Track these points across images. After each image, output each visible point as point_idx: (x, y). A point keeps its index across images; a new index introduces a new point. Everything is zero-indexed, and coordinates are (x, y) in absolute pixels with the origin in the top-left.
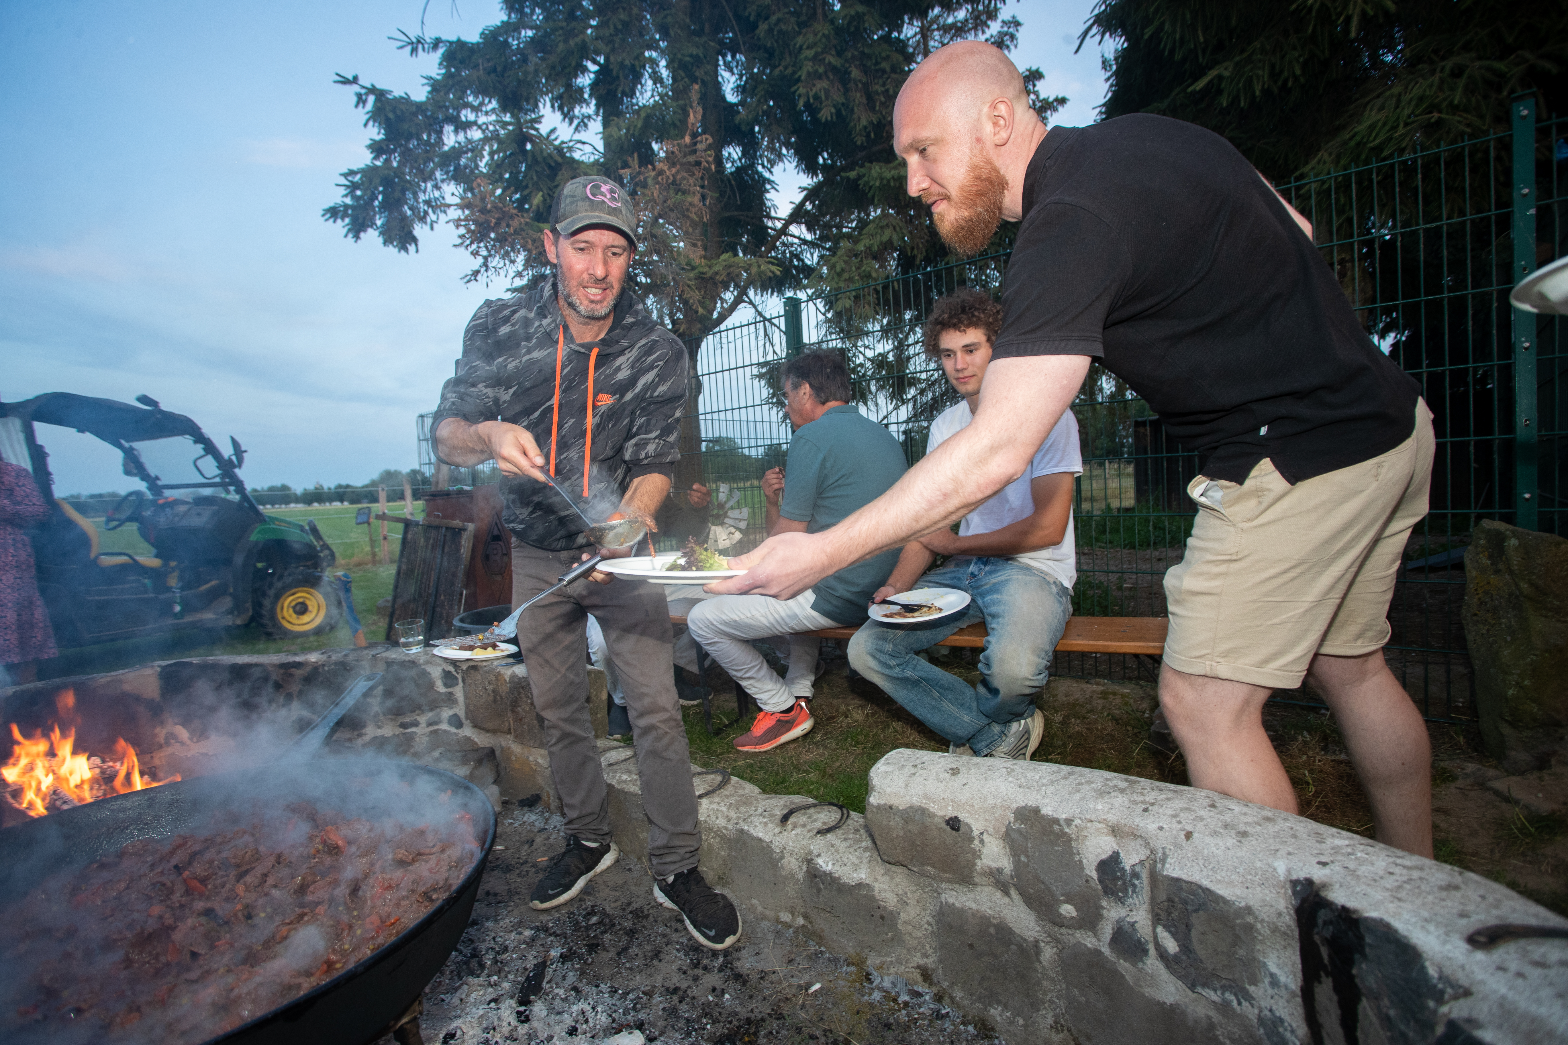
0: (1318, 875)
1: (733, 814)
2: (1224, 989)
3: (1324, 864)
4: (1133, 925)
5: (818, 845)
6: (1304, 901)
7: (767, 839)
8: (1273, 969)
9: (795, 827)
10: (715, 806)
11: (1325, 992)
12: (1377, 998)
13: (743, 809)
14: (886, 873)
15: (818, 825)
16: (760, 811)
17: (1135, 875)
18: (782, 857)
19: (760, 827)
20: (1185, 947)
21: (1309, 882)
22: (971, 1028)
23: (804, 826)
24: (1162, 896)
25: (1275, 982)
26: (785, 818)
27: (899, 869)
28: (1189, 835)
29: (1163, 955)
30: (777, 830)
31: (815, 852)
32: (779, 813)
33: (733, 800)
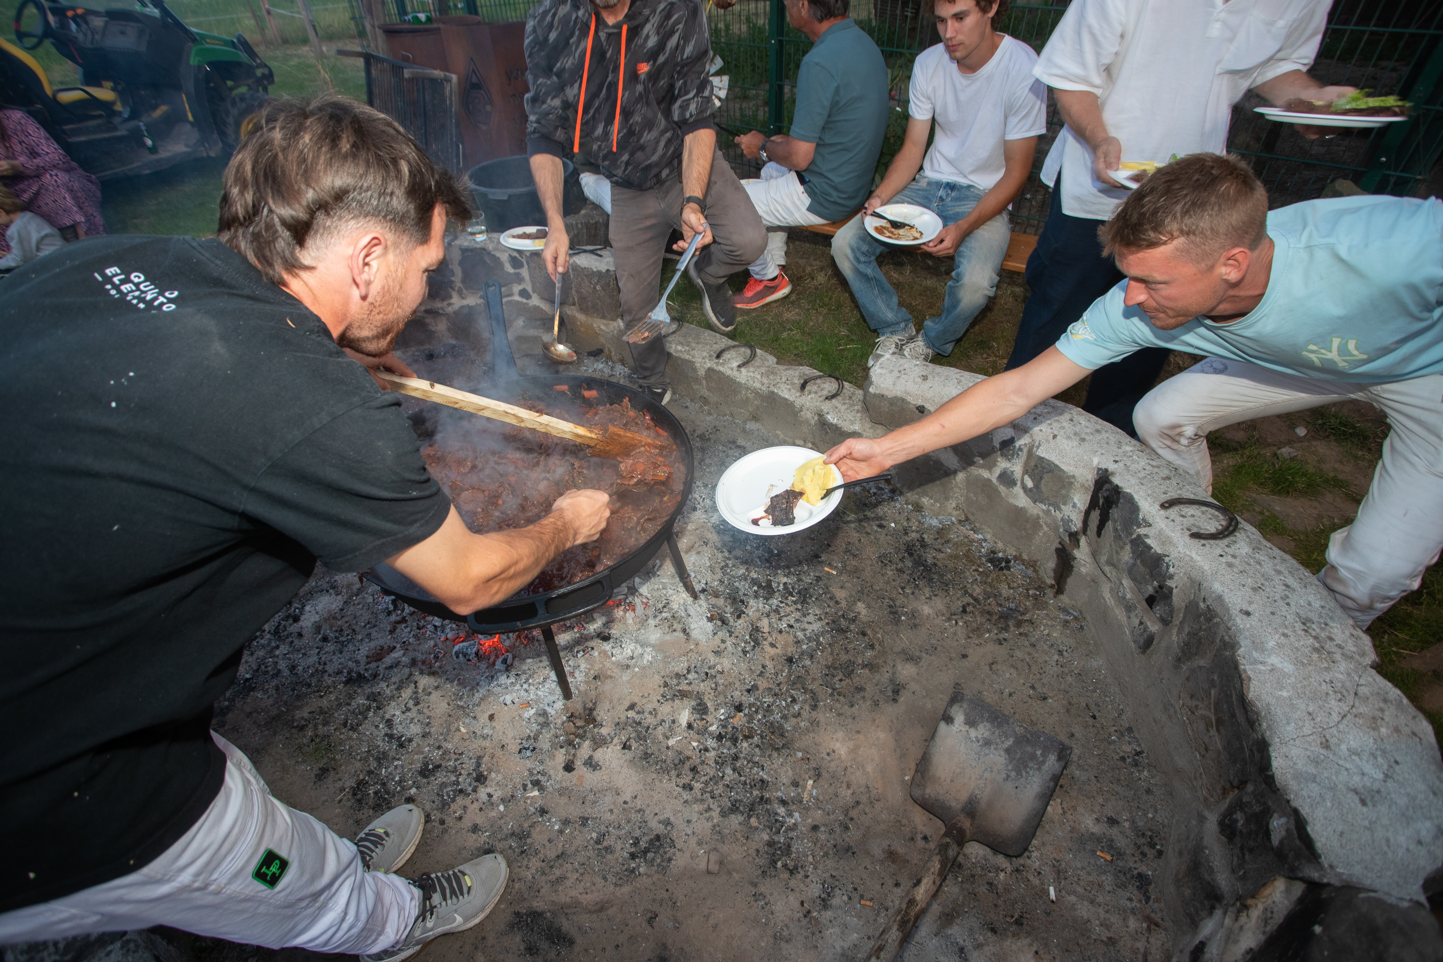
0: (1111, 467)
1: (765, 381)
2: (1050, 505)
3: (1116, 462)
4: (1012, 472)
5: (826, 406)
6: (1100, 478)
7: (791, 399)
8: (1076, 500)
9: (810, 393)
10: (751, 374)
11: (1095, 515)
12: (1115, 521)
13: (771, 377)
14: (871, 428)
15: (825, 393)
16: (784, 380)
17: (1020, 449)
18: (801, 411)
19: (786, 391)
20: (1037, 486)
21: (1106, 470)
22: (910, 507)
23: (816, 393)
24: (1033, 463)
25: (1074, 506)
26: (803, 387)
27: (880, 427)
28: (1055, 437)
29: (1024, 487)
30: (798, 394)
31: (825, 411)
32: (798, 382)
33: (763, 370)
